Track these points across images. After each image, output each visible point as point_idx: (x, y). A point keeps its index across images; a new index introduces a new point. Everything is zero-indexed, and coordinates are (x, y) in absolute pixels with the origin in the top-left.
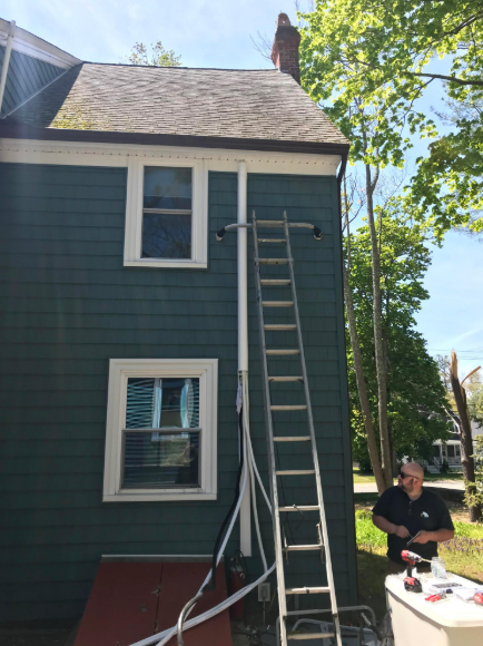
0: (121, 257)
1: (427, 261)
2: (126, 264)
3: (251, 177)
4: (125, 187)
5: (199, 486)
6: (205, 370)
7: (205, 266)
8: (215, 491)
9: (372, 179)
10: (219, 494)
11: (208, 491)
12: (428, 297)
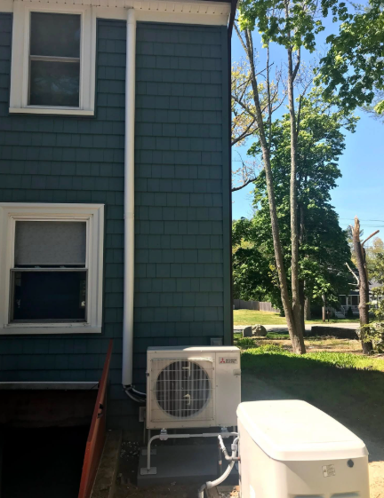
0: (7, 103)
1: (343, 146)
2: (11, 110)
3: (141, 26)
4: (10, 33)
5: (85, 321)
6: (92, 215)
7: (92, 113)
8: (100, 325)
9: (294, 68)
10: (104, 328)
11: (93, 325)
12: (341, 176)
